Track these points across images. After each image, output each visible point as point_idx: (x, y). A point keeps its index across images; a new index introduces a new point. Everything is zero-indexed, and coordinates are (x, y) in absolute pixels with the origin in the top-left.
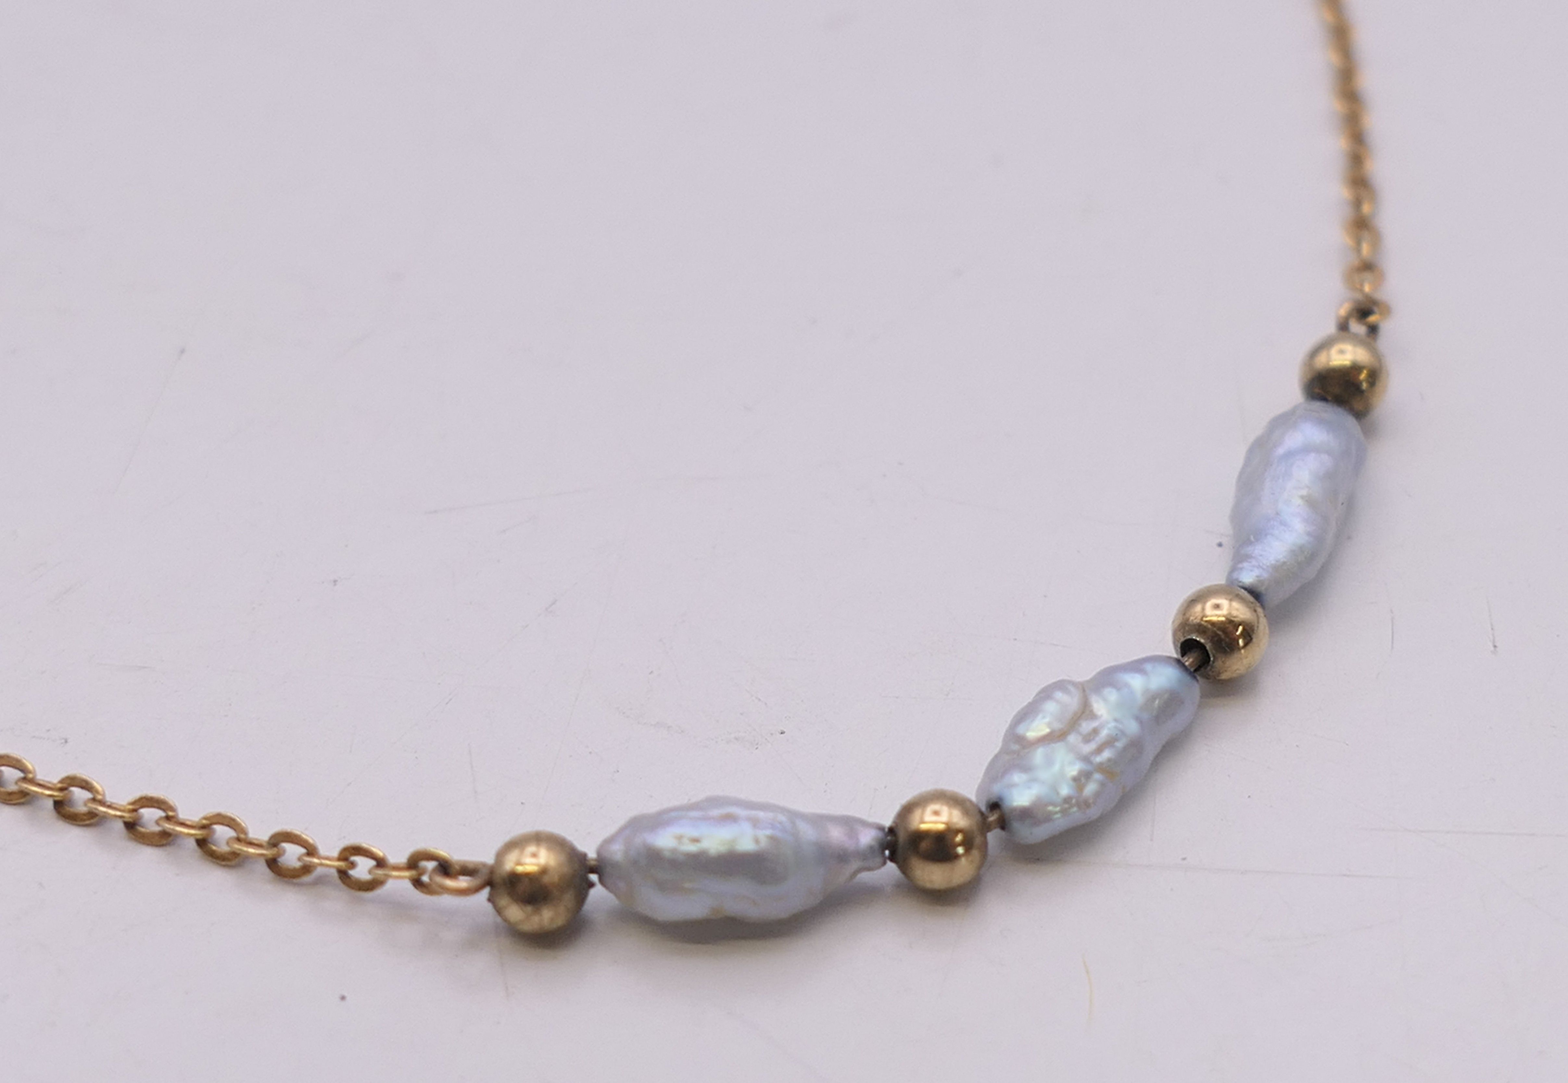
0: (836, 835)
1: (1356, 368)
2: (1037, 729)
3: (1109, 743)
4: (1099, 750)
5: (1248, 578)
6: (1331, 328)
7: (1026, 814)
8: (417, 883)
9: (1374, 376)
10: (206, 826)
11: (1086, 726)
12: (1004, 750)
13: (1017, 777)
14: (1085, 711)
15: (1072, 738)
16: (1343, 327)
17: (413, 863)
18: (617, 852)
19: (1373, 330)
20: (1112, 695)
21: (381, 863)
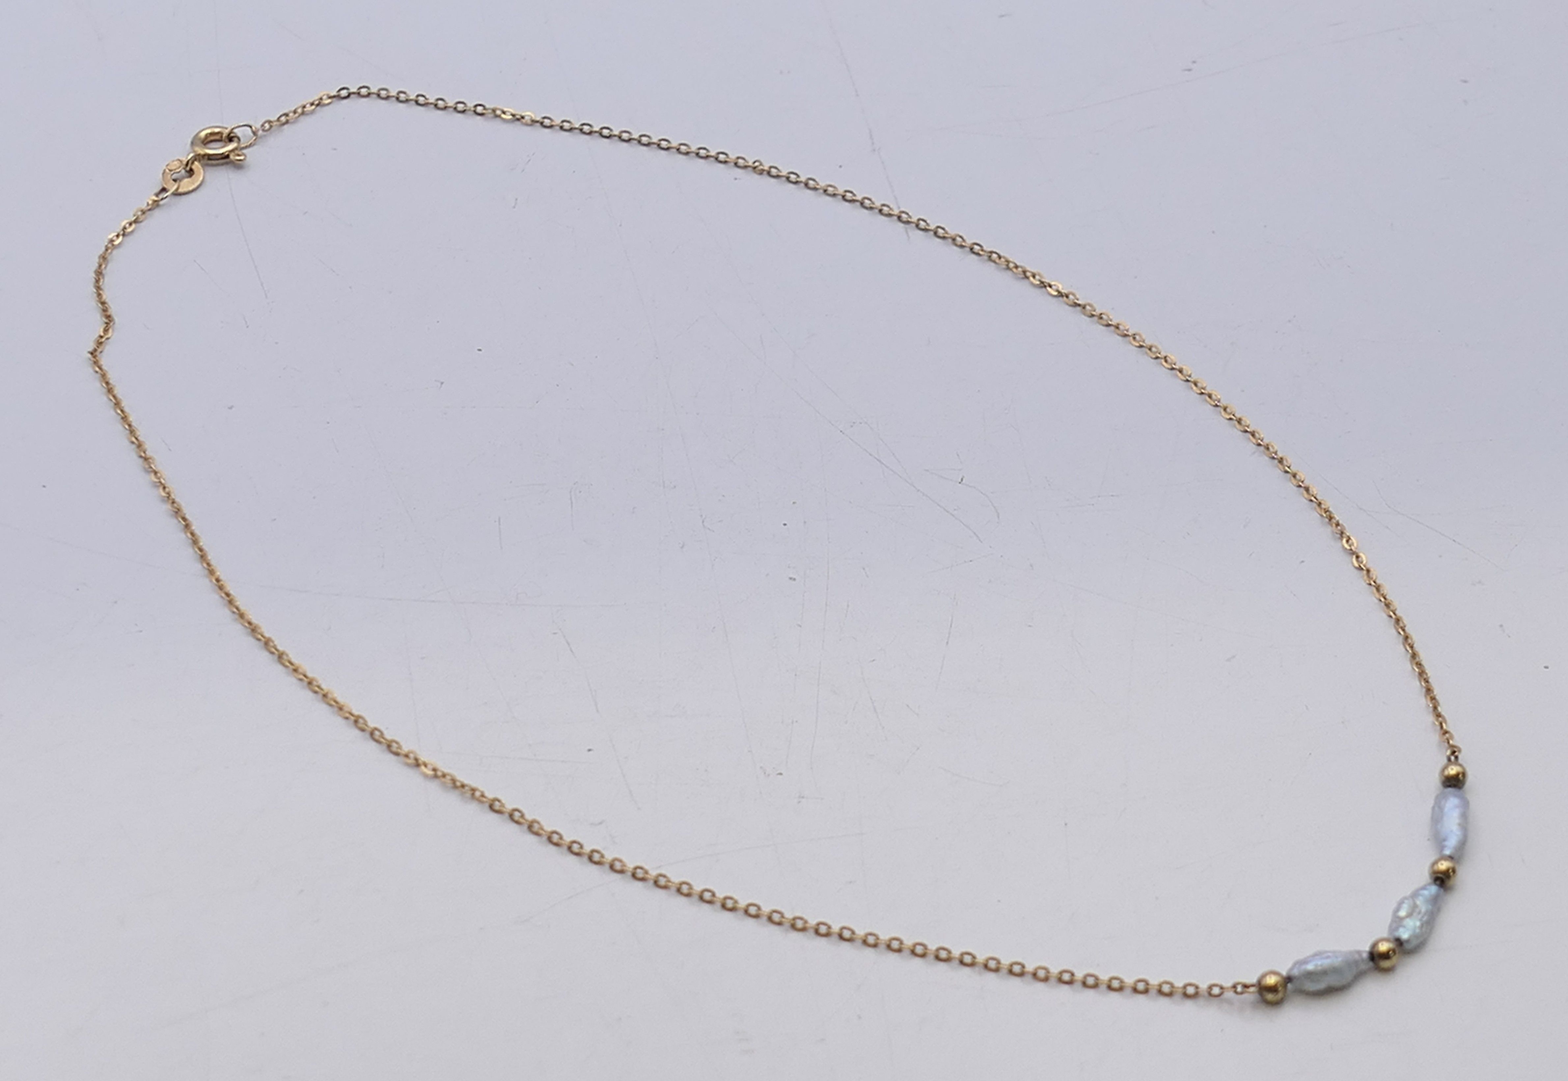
0: (1357, 956)
1: (1458, 774)
2: (1402, 913)
3: (1425, 914)
4: (1423, 917)
5: (1447, 852)
6: (1445, 761)
7: (1408, 941)
8: (1236, 992)
9: (1464, 774)
10: (1160, 986)
11: (1417, 910)
12: (1393, 921)
13: (1401, 930)
14: (1415, 906)
15: (1415, 914)
16: (1449, 760)
17: (1234, 987)
18: (1295, 972)
19: (1456, 757)
20: (1421, 898)
21: (1222, 988)
